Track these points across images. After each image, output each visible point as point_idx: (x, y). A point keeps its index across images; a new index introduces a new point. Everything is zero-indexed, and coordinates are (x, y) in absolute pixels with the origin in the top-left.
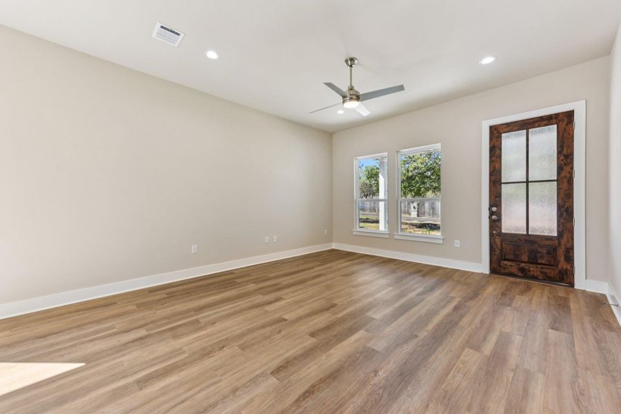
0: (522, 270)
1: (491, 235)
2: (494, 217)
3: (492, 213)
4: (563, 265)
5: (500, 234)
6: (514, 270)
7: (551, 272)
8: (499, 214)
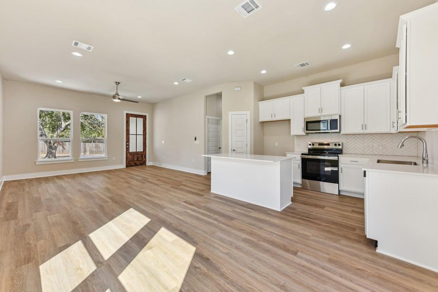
0: (135, 164)
1: (126, 153)
2: (127, 147)
3: (127, 145)
4: (144, 159)
5: (129, 153)
6: (133, 164)
7: (141, 162)
8: (129, 145)
